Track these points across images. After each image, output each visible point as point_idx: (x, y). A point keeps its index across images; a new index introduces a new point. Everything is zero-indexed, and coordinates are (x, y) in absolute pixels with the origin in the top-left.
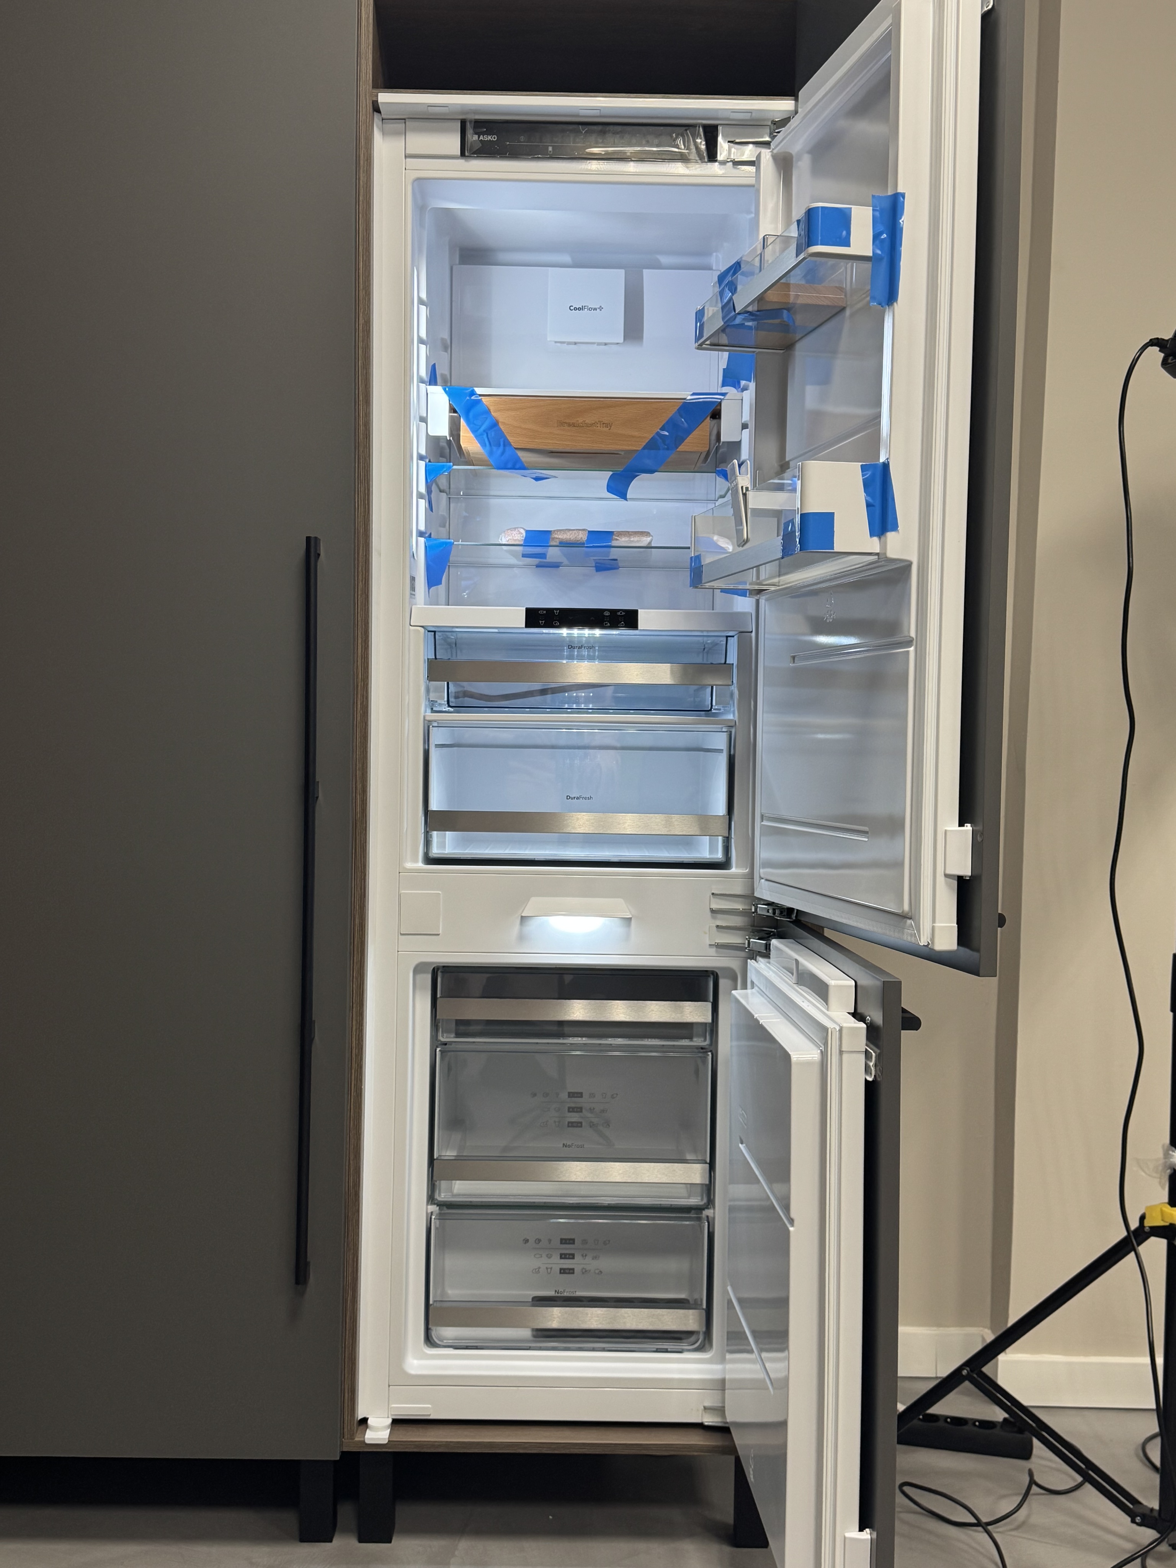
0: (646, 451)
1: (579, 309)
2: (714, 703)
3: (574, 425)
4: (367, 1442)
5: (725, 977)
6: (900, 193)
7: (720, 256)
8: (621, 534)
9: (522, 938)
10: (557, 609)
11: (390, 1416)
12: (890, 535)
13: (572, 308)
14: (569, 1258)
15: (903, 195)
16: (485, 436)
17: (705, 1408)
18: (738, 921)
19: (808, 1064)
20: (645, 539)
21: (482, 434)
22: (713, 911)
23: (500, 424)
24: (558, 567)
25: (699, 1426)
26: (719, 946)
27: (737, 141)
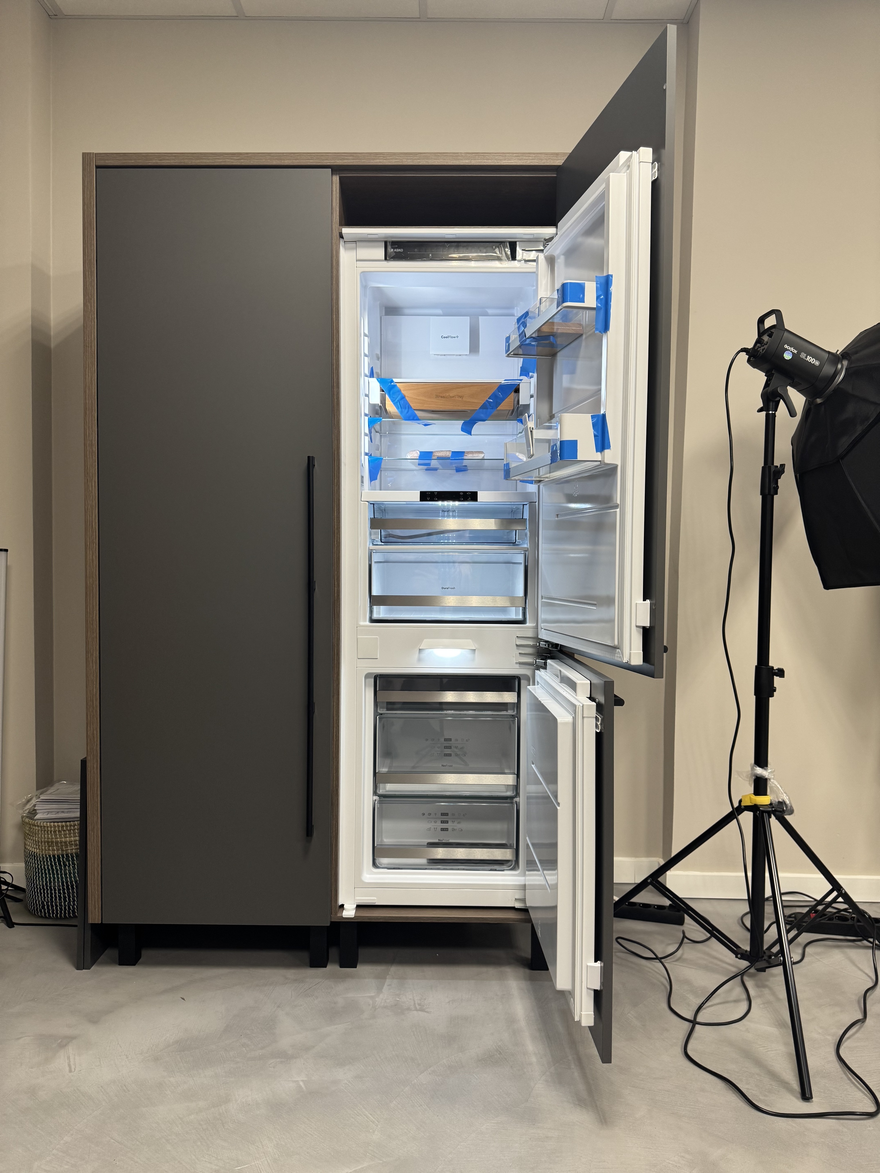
0: (481, 410)
1: (447, 337)
2: (517, 539)
3: (444, 397)
4: (344, 916)
5: (523, 679)
6: (610, 275)
7: (519, 309)
8: (468, 453)
9: (419, 660)
10: (436, 492)
11: (355, 903)
12: (606, 451)
13: (442, 337)
14: (446, 823)
15: (612, 276)
16: (398, 404)
17: (516, 899)
18: (530, 650)
19: (565, 724)
20: (481, 455)
21: (397, 403)
22: (517, 645)
23: (406, 397)
24: (437, 470)
25: (513, 908)
26: (520, 663)
27: (527, 249)
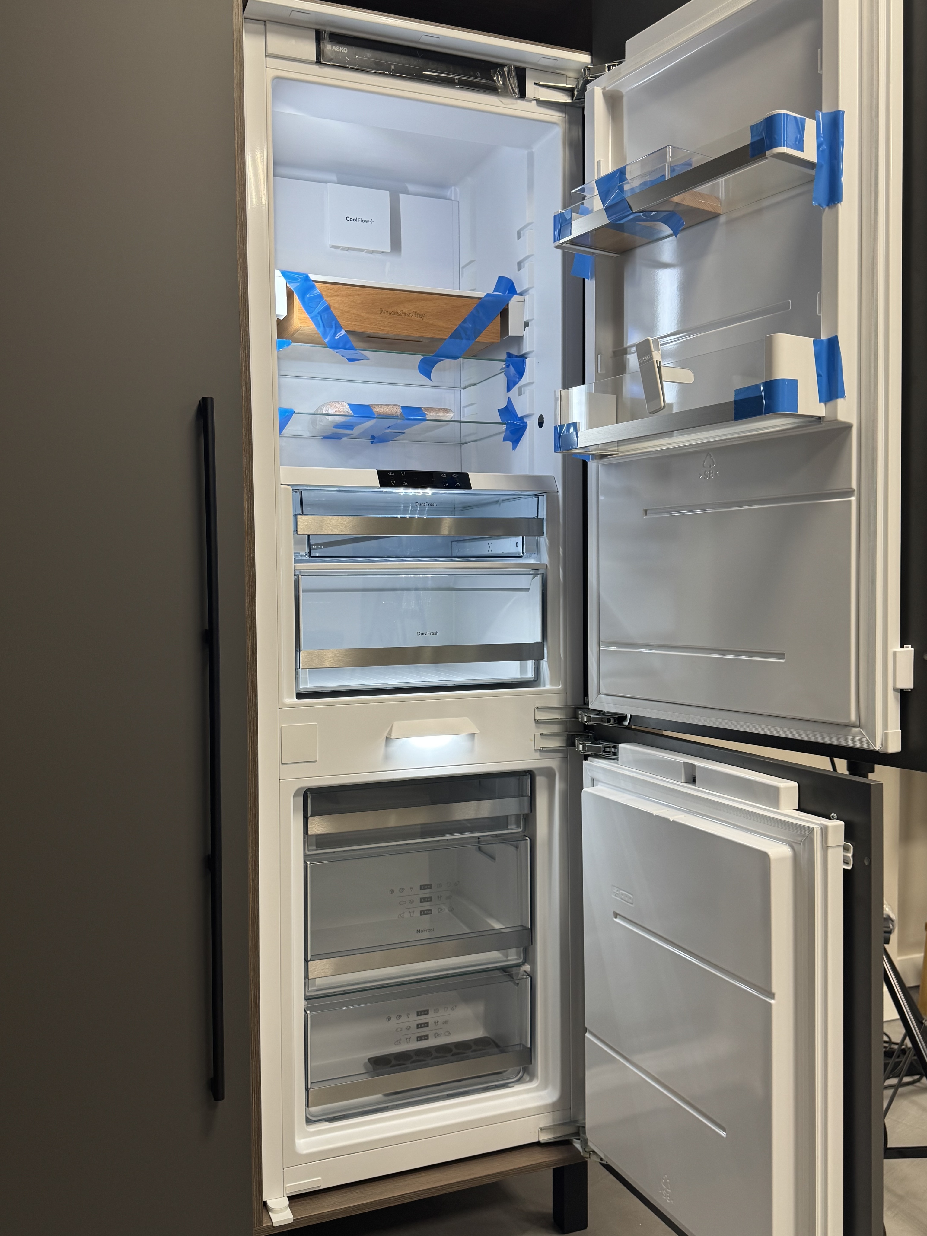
0: (452, 340)
1: (355, 220)
2: (524, 551)
3: (393, 314)
4: (275, 1225)
5: (541, 775)
6: (842, 111)
7: (458, 190)
8: (428, 409)
9: (387, 758)
10: (403, 471)
11: (285, 1195)
12: (840, 401)
13: (348, 219)
14: (424, 1027)
16: (319, 318)
17: (541, 1129)
18: (555, 728)
20: (449, 414)
21: (316, 316)
22: (537, 722)
23: (332, 309)
25: (538, 1144)
26: (542, 750)
27: (541, 83)
